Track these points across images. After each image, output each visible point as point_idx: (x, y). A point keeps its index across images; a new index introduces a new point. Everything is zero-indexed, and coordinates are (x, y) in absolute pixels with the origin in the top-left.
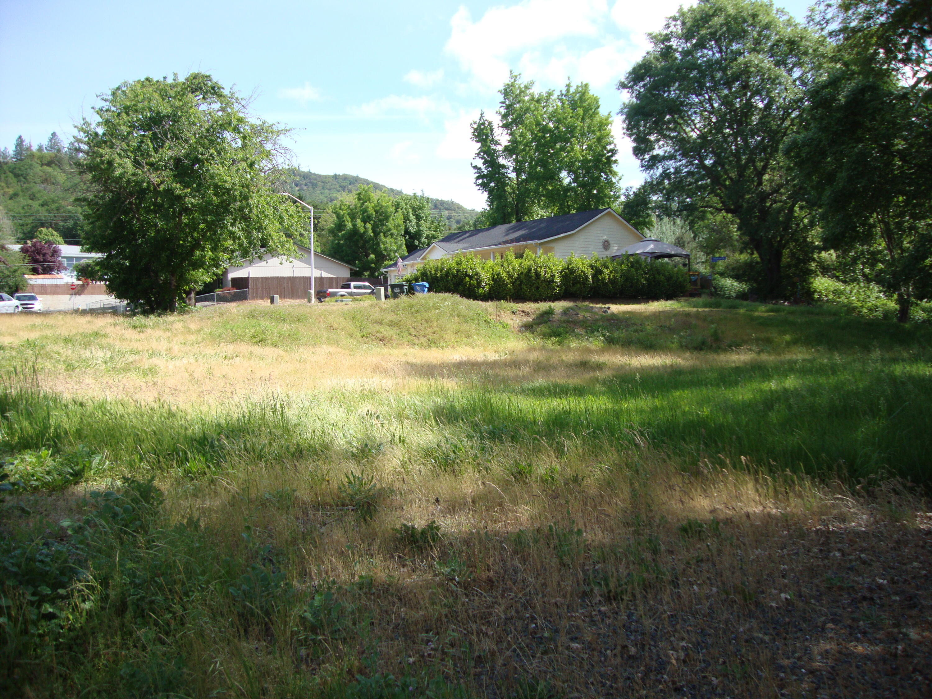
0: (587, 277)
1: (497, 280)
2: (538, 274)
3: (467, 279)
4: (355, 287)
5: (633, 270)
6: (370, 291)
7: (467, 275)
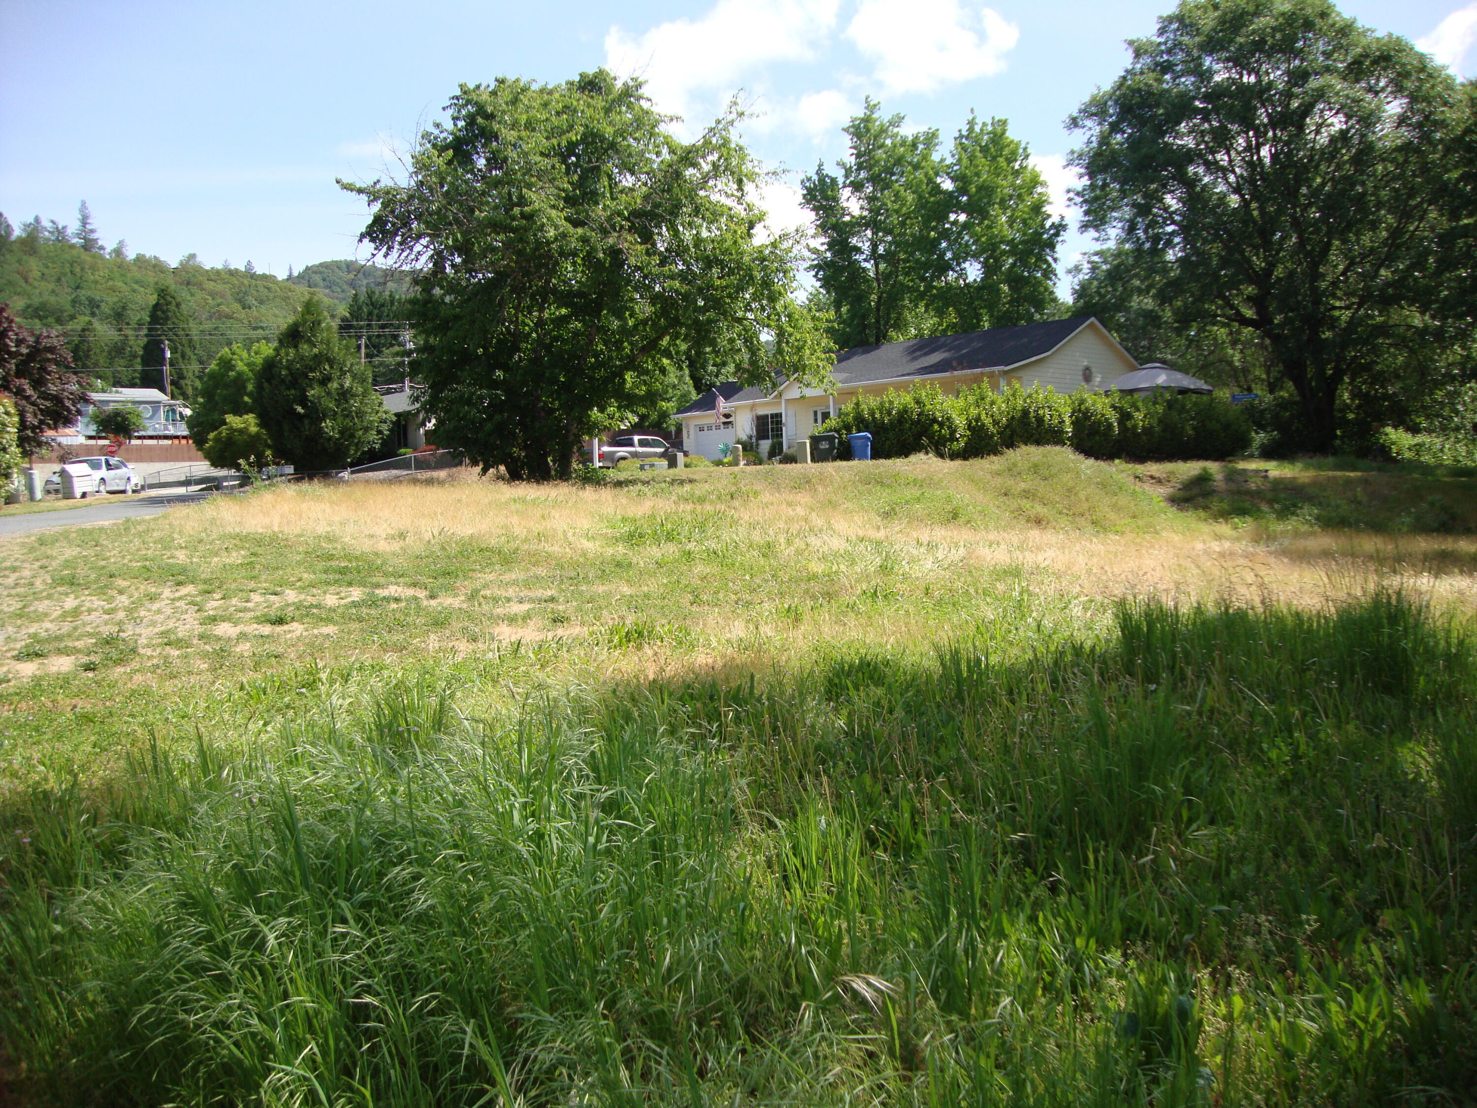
0: (1110, 425)
1: (976, 429)
2: (1040, 420)
3: (936, 427)
4: (642, 443)
5: (1174, 413)
6: (661, 450)
7: (935, 420)
